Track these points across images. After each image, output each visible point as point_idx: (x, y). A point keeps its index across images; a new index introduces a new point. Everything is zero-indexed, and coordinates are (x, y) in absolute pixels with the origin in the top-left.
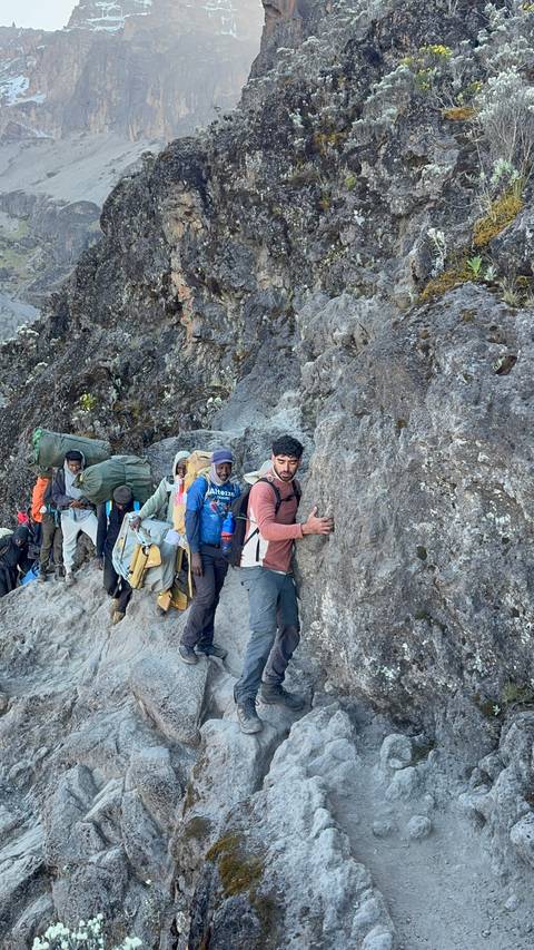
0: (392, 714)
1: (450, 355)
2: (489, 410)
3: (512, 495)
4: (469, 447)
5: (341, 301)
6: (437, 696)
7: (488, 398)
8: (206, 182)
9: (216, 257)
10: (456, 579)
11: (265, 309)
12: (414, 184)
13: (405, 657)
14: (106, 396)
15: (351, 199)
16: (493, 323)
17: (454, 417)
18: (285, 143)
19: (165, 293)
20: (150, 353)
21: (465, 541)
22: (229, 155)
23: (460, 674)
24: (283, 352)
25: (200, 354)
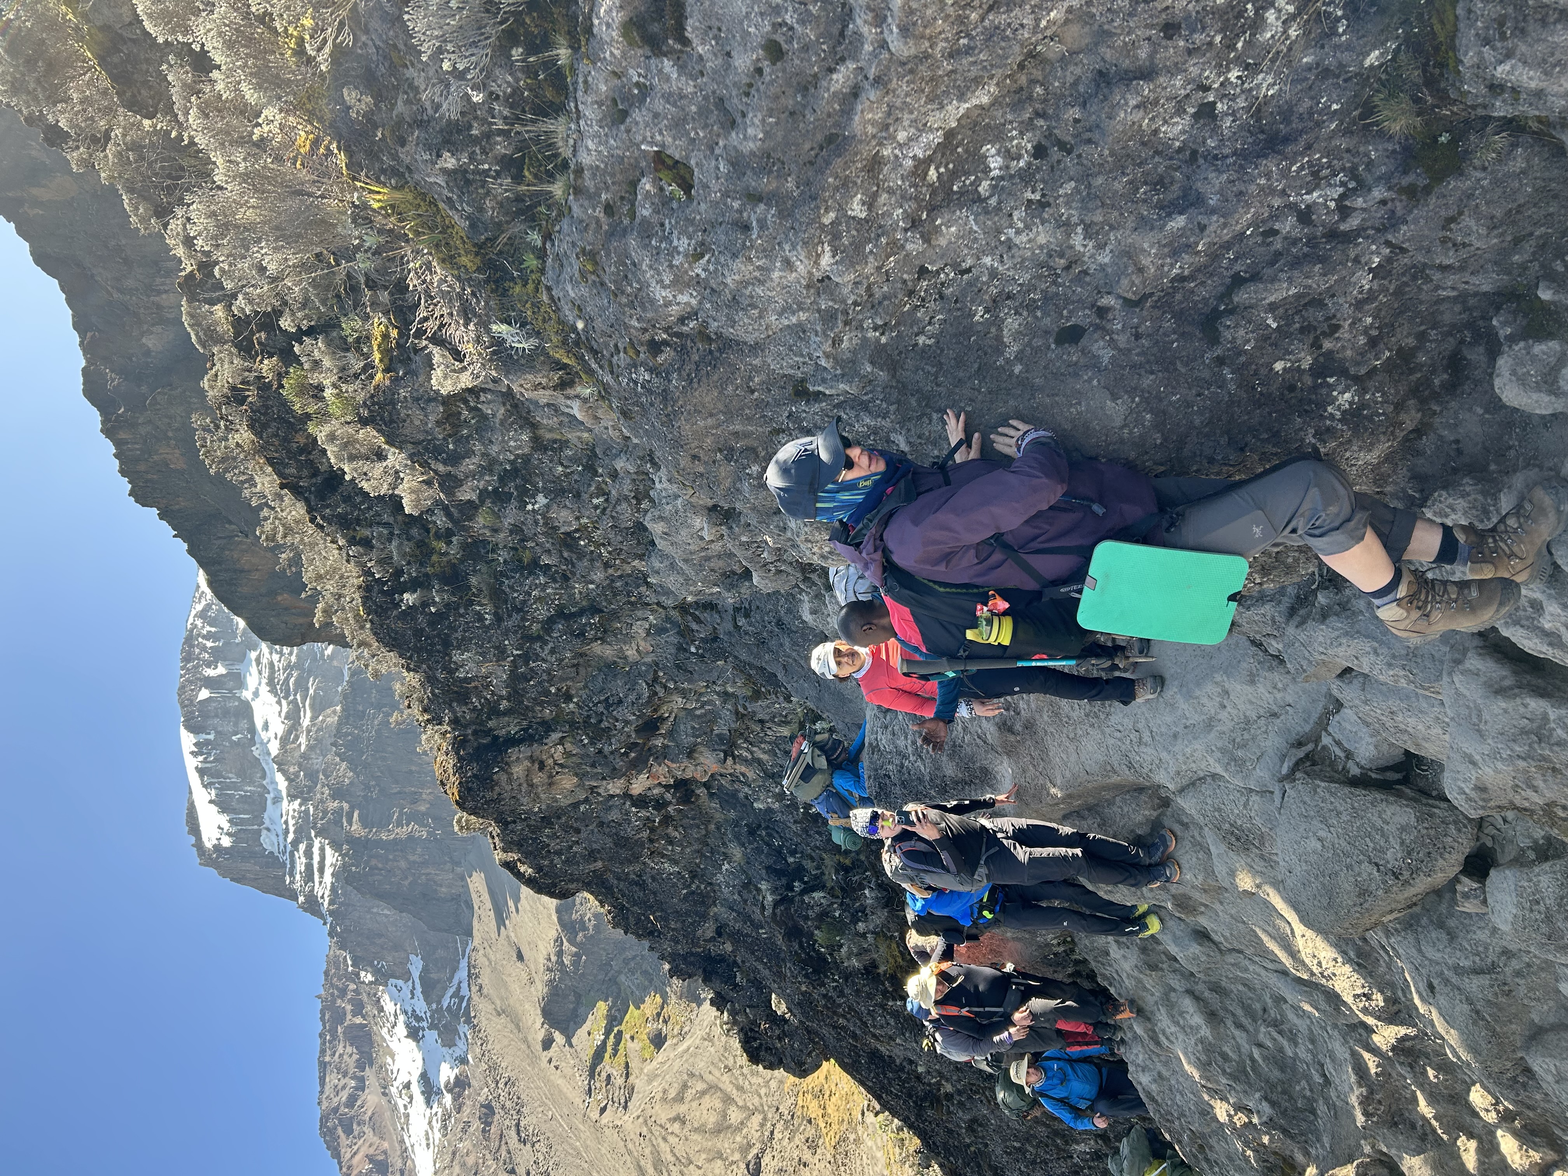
0: (1435, 396)
1: (660, 294)
2: (760, 199)
3: (937, 138)
4: (836, 236)
5: (656, 528)
6: (1398, 293)
7: (736, 205)
8: (496, 738)
9: (604, 724)
10: (1129, 254)
11: (681, 649)
12: (485, 417)
13: (1306, 365)
14: (817, 909)
15: (511, 517)
16: (599, 213)
17: (776, 275)
18: (440, 616)
19: (660, 804)
20: (752, 832)
21: (1042, 239)
22: (458, 702)
23: (1348, 238)
24: (742, 621)
25: (752, 753)
